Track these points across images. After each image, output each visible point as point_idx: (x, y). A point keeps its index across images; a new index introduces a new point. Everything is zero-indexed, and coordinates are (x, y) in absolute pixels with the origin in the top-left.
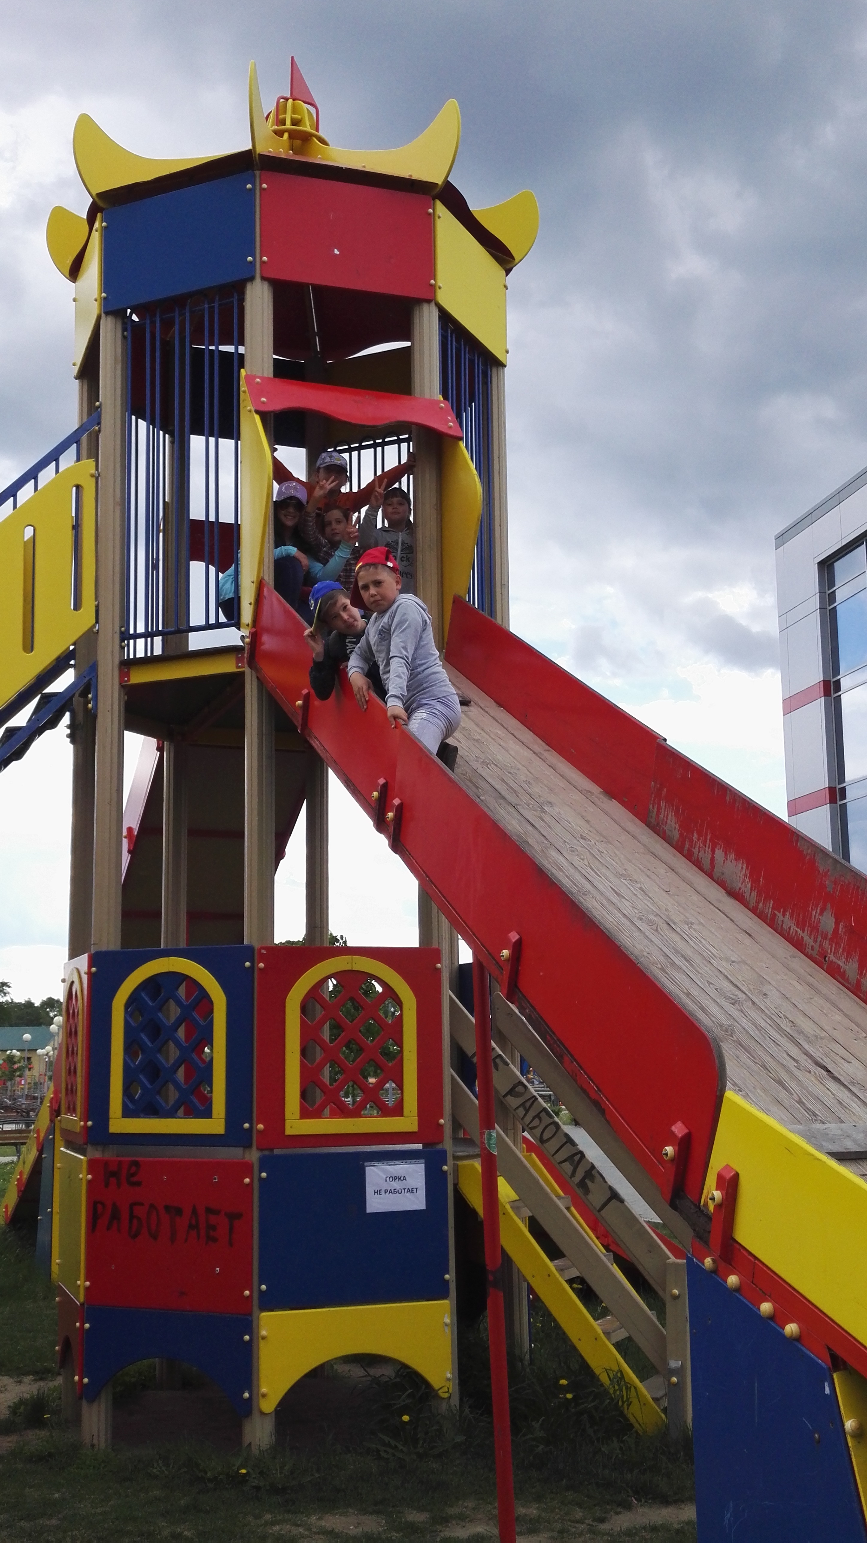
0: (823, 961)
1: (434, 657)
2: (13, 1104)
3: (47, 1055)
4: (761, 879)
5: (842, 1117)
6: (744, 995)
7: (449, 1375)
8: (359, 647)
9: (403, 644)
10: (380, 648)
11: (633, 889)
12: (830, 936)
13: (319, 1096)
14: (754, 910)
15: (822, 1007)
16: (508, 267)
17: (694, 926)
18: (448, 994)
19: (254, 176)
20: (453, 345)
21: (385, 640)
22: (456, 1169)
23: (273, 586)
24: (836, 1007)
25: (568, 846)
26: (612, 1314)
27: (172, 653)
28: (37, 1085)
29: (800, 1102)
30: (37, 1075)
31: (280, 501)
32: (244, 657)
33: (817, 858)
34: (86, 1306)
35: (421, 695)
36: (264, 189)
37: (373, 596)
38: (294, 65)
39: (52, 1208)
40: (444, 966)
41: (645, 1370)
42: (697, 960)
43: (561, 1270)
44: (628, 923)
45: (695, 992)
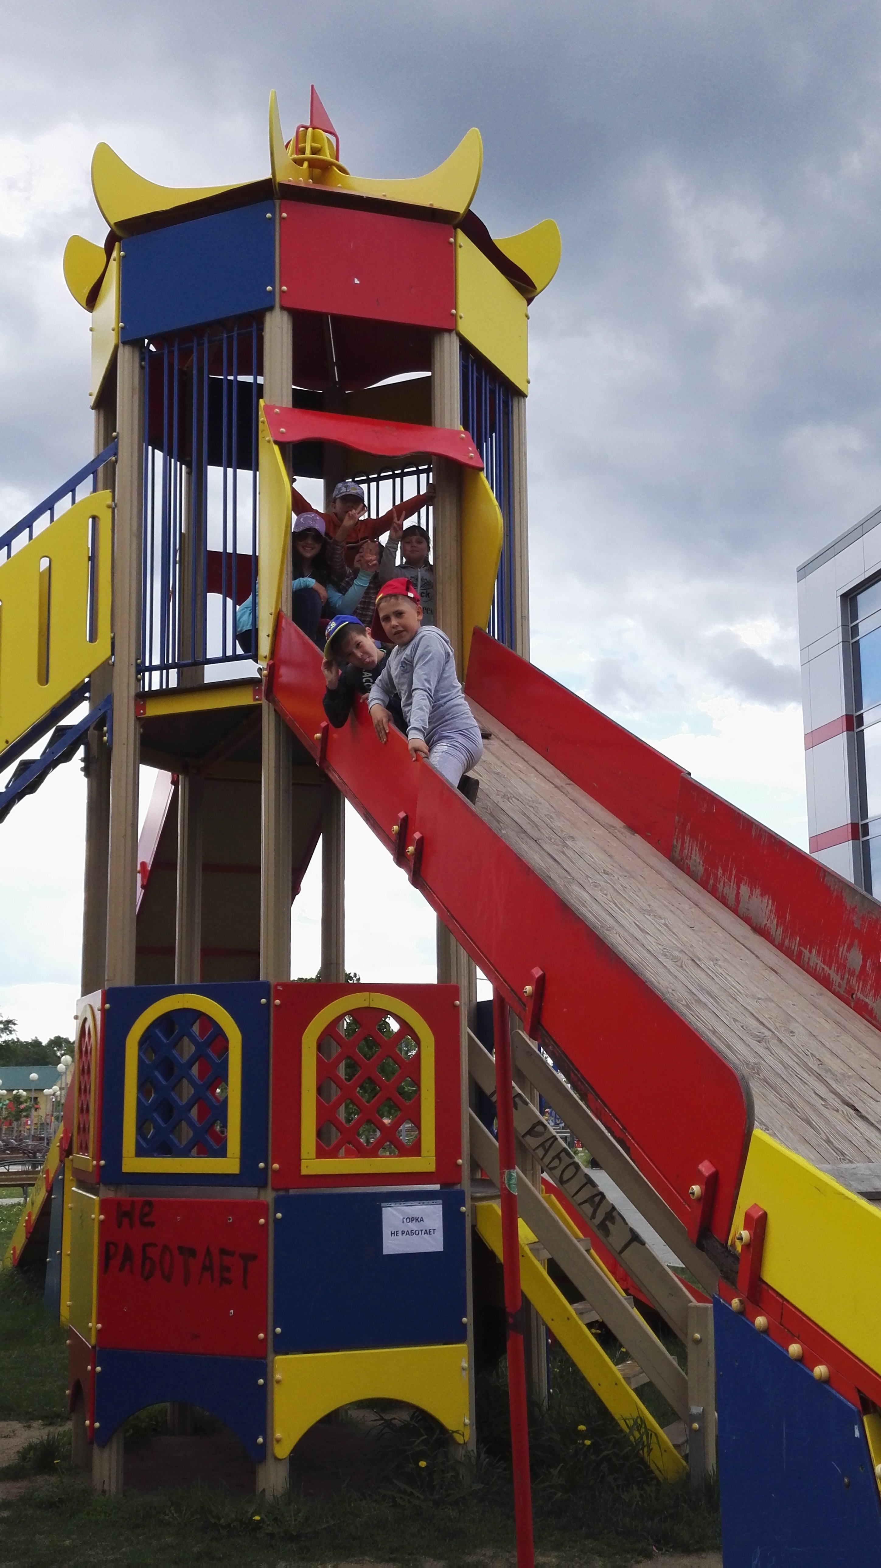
0: (850, 998)
1: (457, 689)
2: (19, 1145)
3: (54, 1094)
4: (788, 916)
5: (870, 1156)
6: (770, 1033)
7: (467, 1421)
8: (380, 680)
9: (426, 677)
10: (403, 680)
11: (657, 926)
12: (857, 973)
13: (335, 1136)
14: (780, 947)
15: (850, 1045)
16: (530, 296)
17: (720, 963)
18: (466, 1031)
19: (274, 206)
20: (474, 375)
21: (407, 672)
22: (474, 1211)
23: (291, 618)
24: (863, 1044)
25: (591, 881)
26: (632, 1359)
27: (189, 685)
28: (43, 1126)
29: (828, 1141)
30: (44, 1116)
31: (298, 532)
32: (261, 690)
33: (844, 894)
34: (97, 1349)
35: (441, 727)
36: (284, 218)
37: (394, 627)
38: (314, 94)
39: (61, 1250)
40: (463, 1004)
41: (666, 1416)
42: (723, 997)
43: (580, 1313)
44: (652, 960)
45: (721, 1029)
